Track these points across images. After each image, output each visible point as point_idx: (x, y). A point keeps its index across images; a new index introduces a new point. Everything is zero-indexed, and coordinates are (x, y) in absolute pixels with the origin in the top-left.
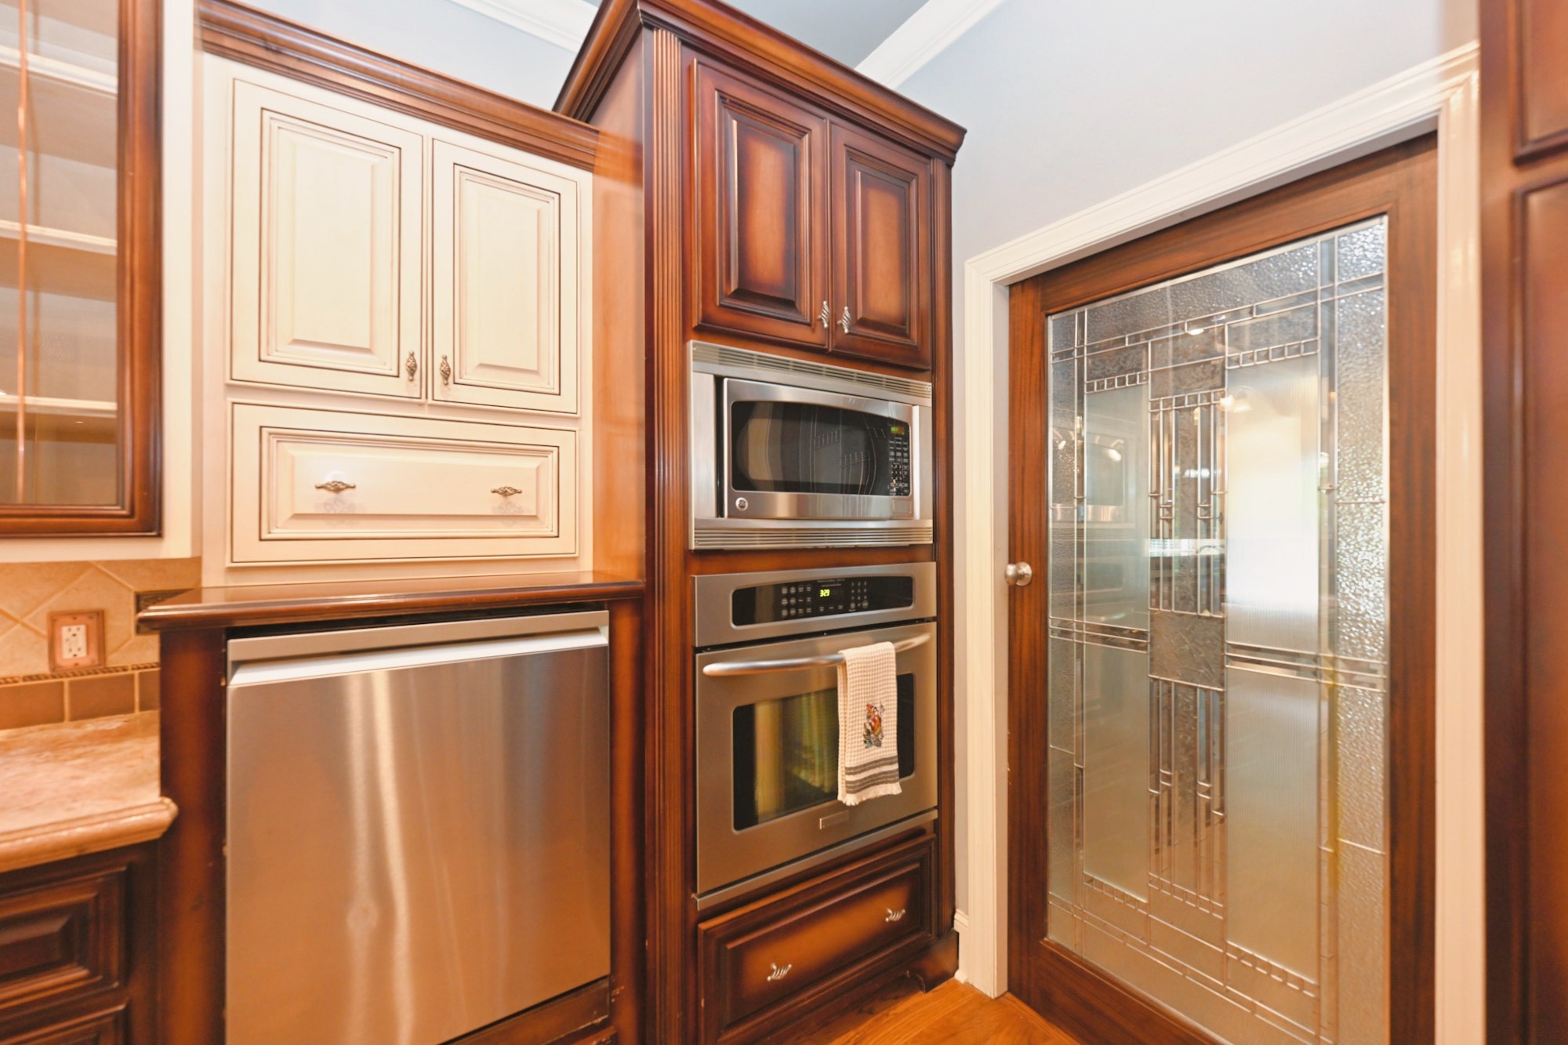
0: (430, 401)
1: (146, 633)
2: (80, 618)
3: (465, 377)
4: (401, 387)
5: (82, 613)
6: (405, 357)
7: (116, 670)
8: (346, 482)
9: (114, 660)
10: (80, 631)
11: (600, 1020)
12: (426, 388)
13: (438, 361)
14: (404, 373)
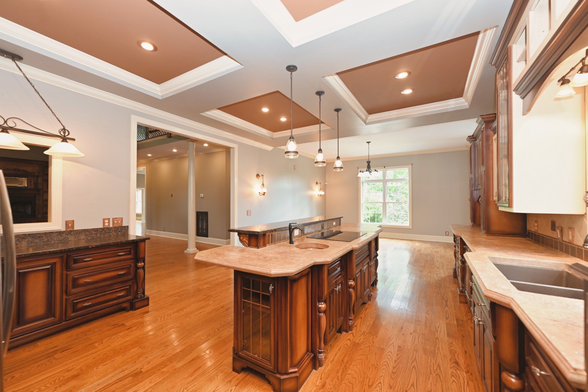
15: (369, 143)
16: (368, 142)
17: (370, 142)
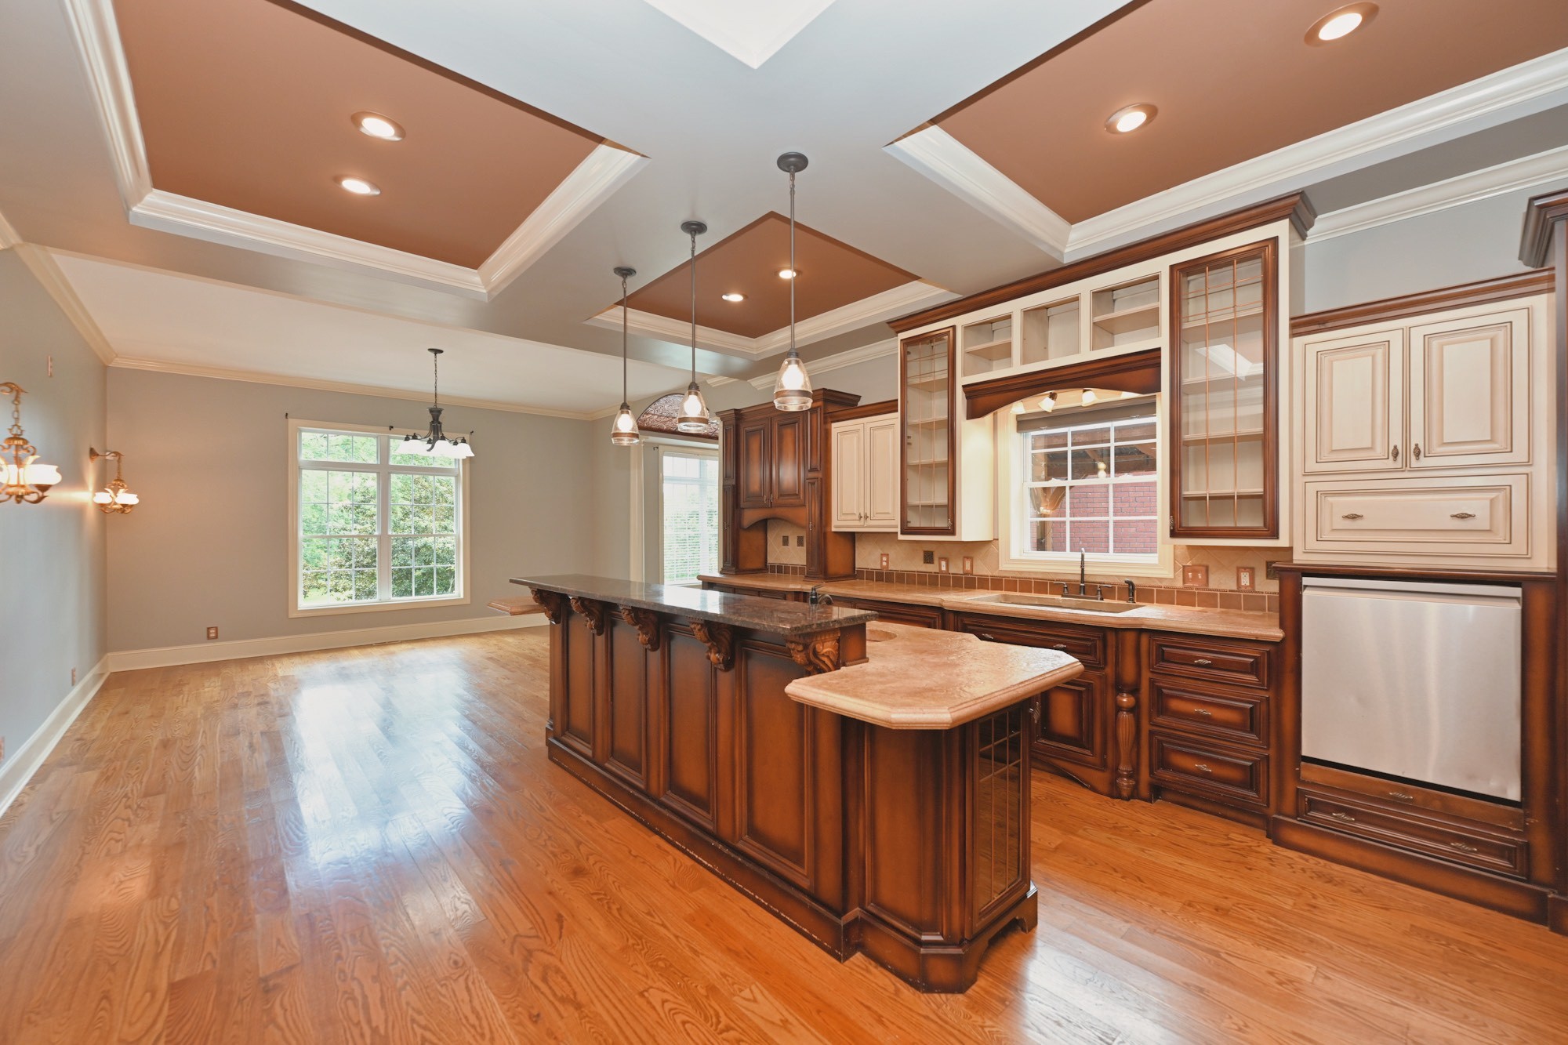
0: (1408, 468)
1: (1270, 579)
2: (1247, 570)
3: (1433, 452)
4: (1390, 463)
5: (1248, 568)
6: (1391, 448)
7: (1259, 592)
8: (1358, 514)
9: (1258, 588)
10: (1247, 575)
11: (1515, 829)
12: (1406, 463)
13: (1413, 447)
14: (1391, 457)
15: (436, 354)
16: (437, 351)
17: (441, 352)
